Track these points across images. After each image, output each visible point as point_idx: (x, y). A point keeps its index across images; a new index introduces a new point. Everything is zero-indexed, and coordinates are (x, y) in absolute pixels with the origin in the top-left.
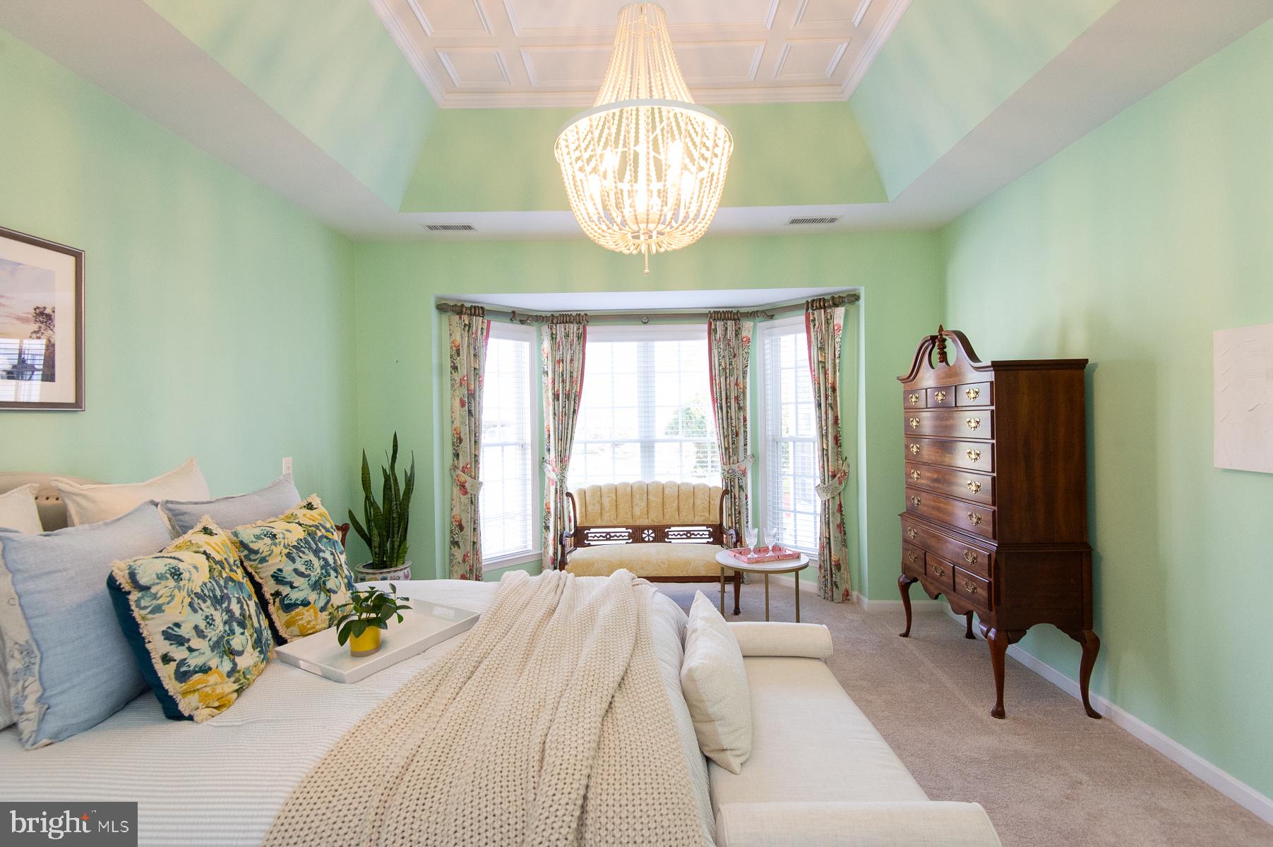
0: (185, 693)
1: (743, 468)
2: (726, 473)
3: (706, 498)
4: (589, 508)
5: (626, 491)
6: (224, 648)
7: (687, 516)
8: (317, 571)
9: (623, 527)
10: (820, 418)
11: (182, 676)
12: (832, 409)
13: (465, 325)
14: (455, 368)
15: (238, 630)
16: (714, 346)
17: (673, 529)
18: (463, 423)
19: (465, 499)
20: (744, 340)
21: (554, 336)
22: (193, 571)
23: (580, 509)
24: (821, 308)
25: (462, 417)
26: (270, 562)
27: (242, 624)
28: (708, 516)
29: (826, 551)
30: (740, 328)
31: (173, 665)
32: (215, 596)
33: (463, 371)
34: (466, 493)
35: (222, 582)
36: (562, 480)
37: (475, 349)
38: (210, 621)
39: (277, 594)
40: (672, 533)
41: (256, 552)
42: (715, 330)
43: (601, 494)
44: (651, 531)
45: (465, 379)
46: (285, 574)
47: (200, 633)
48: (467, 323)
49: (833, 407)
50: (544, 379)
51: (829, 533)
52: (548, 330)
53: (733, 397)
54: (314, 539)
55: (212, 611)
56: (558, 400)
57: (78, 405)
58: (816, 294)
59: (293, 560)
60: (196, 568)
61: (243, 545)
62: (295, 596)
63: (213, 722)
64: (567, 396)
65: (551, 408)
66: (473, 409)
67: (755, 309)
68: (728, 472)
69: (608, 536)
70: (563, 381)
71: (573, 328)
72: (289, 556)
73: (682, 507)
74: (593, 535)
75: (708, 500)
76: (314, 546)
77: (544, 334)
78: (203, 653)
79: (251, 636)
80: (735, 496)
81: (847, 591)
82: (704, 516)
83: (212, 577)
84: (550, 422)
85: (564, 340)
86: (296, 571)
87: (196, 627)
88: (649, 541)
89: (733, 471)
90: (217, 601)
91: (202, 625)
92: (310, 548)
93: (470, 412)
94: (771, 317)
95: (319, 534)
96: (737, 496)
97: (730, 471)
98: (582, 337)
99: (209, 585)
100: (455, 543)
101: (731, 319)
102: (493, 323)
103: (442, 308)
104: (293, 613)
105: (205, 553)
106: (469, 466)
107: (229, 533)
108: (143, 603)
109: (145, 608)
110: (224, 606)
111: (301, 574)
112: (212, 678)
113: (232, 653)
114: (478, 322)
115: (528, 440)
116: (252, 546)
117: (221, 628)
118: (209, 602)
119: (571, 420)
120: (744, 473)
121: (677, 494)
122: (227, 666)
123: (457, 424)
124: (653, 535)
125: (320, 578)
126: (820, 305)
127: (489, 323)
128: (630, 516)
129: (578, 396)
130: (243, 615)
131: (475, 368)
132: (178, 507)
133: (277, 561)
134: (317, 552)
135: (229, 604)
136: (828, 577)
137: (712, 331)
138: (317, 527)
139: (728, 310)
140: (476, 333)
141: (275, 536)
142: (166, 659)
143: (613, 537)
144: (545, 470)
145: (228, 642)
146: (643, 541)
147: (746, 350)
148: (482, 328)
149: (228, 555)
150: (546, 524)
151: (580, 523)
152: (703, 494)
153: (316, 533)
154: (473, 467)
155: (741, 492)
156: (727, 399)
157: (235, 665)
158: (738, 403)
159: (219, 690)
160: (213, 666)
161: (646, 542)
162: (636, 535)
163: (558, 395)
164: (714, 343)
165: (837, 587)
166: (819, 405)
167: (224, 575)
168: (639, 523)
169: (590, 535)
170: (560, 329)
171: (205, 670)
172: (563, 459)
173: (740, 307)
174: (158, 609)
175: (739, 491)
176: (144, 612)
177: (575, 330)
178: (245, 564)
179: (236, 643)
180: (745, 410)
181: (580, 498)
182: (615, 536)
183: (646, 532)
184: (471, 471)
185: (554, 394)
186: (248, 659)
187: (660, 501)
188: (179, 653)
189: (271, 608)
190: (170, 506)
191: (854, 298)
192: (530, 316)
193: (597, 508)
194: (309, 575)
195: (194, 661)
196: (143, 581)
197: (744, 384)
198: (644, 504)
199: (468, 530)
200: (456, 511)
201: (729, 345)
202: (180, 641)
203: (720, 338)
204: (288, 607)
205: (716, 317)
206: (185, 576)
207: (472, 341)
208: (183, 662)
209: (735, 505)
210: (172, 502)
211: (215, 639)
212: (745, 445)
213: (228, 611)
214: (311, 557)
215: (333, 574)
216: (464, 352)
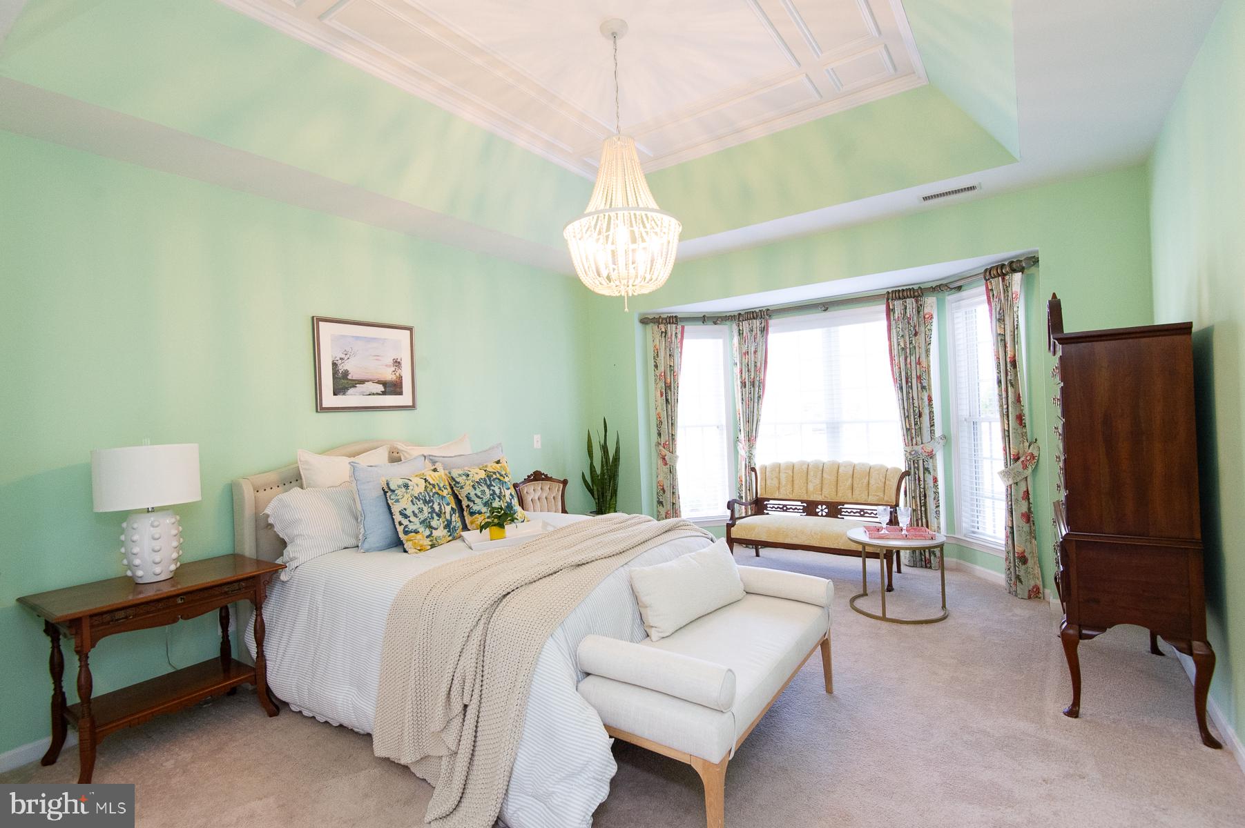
0: (407, 541)
1: (929, 449)
2: (908, 455)
3: (881, 478)
4: (768, 482)
5: (802, 469)
6: (426, 523)
7: (860, 495)
8: (487, 496)
9: (799, 501)
10: (1000, 396)
11: (406, 533)
12: (1012, 385)
13: (662, 332)
14: (656, 366)
15: (436, 518)
16: (893, 326)
17: (846, 506)
18: (662, 409)
19: (666, 469)
20: (926, 317)
21: (741, 332)
22: (415, 486)
23: (761, 483)
24: (999, 276)
25: (662, 405)
26: (465, 489)
27: (439, 515)
28: (882, 496)
29: (1010, 542)
30: (921, 305)
31: (403, 527)
32: (425, 500)
33: (661, 368)
34: (666, 464)
35: (431, 494)
36: (750, 457)
37: (670, 351)
38: (421, 510)
39: (468, 506)
40: (845, 510)
41: (458, 483)
42: (893, 310)
43: (779, 470)
44: (824, 507)
45: (663, 374)
46: (471, 496)
47: (415, 515)
48: (663, 330)
49: (1014, 384)
50: (735, 369)
51: (1012, 521)
52: (736, 327)
53: (914, 376)
54: (490, 479)
55: (423, 506)
56: (745, 387)
57: (413, 407)
58: (990, 261)
59: (475, 490)
60: (417, 485)
61: (453, 479)
62: (475, 508)
63: (417, 555)
64: (753, 384)
65: (740, 394)
66: (669, 398)
67: (938, 283)
68: (910, 454)
69: (785, 508)
70: (748, 371)
71: (756, 323)
72: (473, 486)
73: (855, 485)
74: (772, 506)
75: (883, 480)
76: (488, 483)
77: (734, 331)
78: (415, 524)
79: (444, 522)
80: (919, 478)
81: (1038, 589)
82: (878, 496)
83: (426, 490)
84: (739, 406)
85: (749, 334)
86: (476, 494)
87: (413, 512)
88: (822, 516)
89: (916, 452)
90: (425, 502)
91: (417, 511)
92: (486, 484)
93: (667, 400)
94: (959, 288)
95: (494, 476)
96: (922, 479)
97: (913, 453)
98: (764, 330)
99: (423, 494)
100: (660, 503)
101: (911, 297)
102: (686, 327)
103: (644, 321)
104: (474, 517)
105: (425, 479)
106: (667, 443)
107: (447, 472)
108: (392, 497)
109: (393, 499)
110: (430, 505)
111: (478, 497)
112: (419, 536)
113: (431, 527)
114: (672, 329)
115: (724, 422)
116: (457, 479)
117: (426, 514)
118: (421, 502)
119: (756, 404)
120: (931, 455)
121: (851, 473)
122: (427, 532)
123: (659, 410)
124: (826, 510)
125: (489, 500)
126: (1000, 271)
127: (683, 328)
128: (805, 492)
129: (762, 384)
130: (440, 511)
131: (670, 366)
132: (434, 458)
133: (468, 489)
134: (489, 487)
135: (433, 504)
136: (1012, 570)
137: (889, 311)
138: (495, 473)
139: (908, 287)
140: (671, 338)
141: (468, 475)
142: (400, 524)
143: (789, 509)
144: (738, 448)
145: (429, 522)
146: (816, 514)
147: (929, 327)
148: (676, 333)
149: (439, 481)
150: (740, 494)
151: (761, 495)
152: (879, 474)
153: (492, 476)
154: (671, 443)
155: (927, 474)
156: (907, 379)
157: (432, 533)
158: (921, 383)
159: (421, 543)
160: (421, 532)
161: (819, 516)
162: (810, 508)
163: (745, 383)
164: (893, 323)
165: (1021, 582)
166: (999, 382)
167: (434, 491)
168: (812, 498)
169: (768, 506)
170: (745, 326)
171: (416, 532)
172: (751, 439)
173: (920, 283)
174: (397, 501)
175: (924, 473)
176: (393, 501)
177: (758, 325)
178: (454, 489)
179: (434, 523)
180: (930, 389)
181: (761, 473)
182: (791, 508)
183: (820, 507)
184: (669, 447)
185: (741, 382)
186: (440, 532)
187: (834, 478)
188: (405, 522)
189: (465, 513)
190: (431, 457)
191: (1034, 260)
192: (720, 317)
193: (775, 482)
194: (482, 498)
195: (411, 527)
196: (392, 488)
197: (928, 362)
198: (818, 481)
199: (668, 494)
200: (660, 478)
201: (909, 323)
202: (406, 516)
203: (898, 317)
204: (472, 514)
205: (894, 298)
206: (411, 488)
207: (668, 344)
208: (406, 526)
209: (920, 487)
210: (432, 456)
211: (422, 519)
212: (932, 425)
213: (432, 507)
214: (485, 488)
215: (497, 499)
216: (662, 354)
